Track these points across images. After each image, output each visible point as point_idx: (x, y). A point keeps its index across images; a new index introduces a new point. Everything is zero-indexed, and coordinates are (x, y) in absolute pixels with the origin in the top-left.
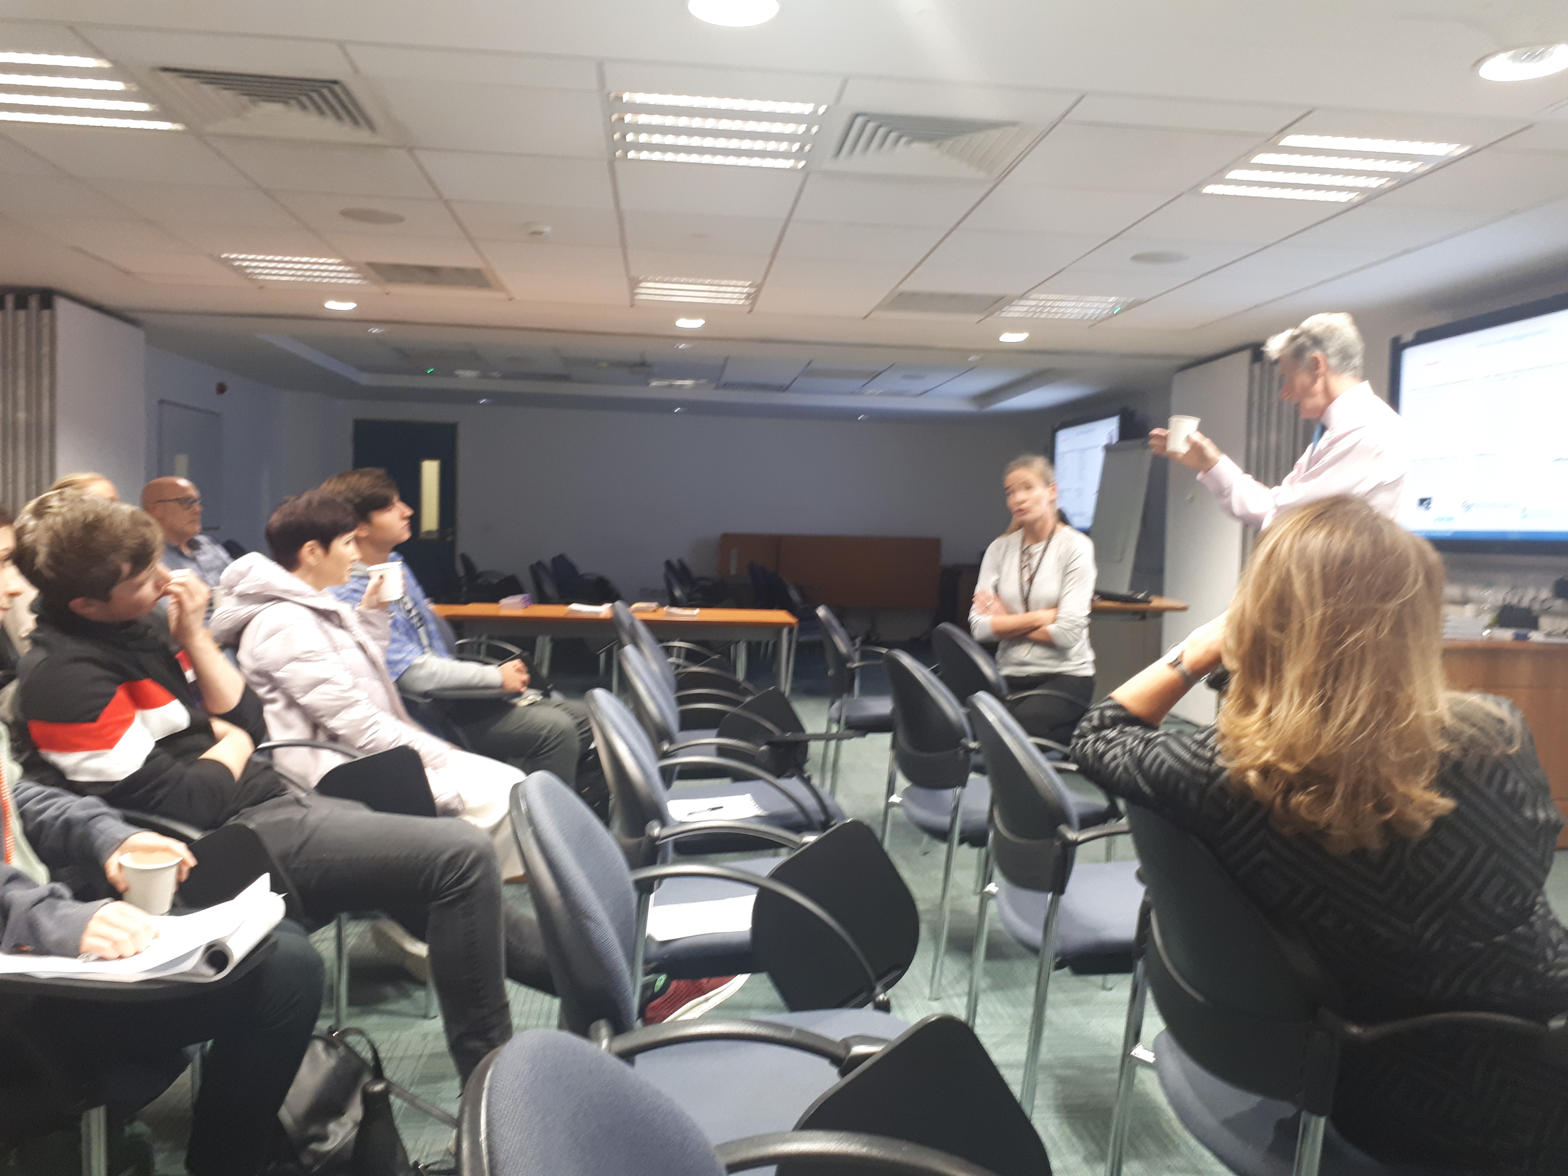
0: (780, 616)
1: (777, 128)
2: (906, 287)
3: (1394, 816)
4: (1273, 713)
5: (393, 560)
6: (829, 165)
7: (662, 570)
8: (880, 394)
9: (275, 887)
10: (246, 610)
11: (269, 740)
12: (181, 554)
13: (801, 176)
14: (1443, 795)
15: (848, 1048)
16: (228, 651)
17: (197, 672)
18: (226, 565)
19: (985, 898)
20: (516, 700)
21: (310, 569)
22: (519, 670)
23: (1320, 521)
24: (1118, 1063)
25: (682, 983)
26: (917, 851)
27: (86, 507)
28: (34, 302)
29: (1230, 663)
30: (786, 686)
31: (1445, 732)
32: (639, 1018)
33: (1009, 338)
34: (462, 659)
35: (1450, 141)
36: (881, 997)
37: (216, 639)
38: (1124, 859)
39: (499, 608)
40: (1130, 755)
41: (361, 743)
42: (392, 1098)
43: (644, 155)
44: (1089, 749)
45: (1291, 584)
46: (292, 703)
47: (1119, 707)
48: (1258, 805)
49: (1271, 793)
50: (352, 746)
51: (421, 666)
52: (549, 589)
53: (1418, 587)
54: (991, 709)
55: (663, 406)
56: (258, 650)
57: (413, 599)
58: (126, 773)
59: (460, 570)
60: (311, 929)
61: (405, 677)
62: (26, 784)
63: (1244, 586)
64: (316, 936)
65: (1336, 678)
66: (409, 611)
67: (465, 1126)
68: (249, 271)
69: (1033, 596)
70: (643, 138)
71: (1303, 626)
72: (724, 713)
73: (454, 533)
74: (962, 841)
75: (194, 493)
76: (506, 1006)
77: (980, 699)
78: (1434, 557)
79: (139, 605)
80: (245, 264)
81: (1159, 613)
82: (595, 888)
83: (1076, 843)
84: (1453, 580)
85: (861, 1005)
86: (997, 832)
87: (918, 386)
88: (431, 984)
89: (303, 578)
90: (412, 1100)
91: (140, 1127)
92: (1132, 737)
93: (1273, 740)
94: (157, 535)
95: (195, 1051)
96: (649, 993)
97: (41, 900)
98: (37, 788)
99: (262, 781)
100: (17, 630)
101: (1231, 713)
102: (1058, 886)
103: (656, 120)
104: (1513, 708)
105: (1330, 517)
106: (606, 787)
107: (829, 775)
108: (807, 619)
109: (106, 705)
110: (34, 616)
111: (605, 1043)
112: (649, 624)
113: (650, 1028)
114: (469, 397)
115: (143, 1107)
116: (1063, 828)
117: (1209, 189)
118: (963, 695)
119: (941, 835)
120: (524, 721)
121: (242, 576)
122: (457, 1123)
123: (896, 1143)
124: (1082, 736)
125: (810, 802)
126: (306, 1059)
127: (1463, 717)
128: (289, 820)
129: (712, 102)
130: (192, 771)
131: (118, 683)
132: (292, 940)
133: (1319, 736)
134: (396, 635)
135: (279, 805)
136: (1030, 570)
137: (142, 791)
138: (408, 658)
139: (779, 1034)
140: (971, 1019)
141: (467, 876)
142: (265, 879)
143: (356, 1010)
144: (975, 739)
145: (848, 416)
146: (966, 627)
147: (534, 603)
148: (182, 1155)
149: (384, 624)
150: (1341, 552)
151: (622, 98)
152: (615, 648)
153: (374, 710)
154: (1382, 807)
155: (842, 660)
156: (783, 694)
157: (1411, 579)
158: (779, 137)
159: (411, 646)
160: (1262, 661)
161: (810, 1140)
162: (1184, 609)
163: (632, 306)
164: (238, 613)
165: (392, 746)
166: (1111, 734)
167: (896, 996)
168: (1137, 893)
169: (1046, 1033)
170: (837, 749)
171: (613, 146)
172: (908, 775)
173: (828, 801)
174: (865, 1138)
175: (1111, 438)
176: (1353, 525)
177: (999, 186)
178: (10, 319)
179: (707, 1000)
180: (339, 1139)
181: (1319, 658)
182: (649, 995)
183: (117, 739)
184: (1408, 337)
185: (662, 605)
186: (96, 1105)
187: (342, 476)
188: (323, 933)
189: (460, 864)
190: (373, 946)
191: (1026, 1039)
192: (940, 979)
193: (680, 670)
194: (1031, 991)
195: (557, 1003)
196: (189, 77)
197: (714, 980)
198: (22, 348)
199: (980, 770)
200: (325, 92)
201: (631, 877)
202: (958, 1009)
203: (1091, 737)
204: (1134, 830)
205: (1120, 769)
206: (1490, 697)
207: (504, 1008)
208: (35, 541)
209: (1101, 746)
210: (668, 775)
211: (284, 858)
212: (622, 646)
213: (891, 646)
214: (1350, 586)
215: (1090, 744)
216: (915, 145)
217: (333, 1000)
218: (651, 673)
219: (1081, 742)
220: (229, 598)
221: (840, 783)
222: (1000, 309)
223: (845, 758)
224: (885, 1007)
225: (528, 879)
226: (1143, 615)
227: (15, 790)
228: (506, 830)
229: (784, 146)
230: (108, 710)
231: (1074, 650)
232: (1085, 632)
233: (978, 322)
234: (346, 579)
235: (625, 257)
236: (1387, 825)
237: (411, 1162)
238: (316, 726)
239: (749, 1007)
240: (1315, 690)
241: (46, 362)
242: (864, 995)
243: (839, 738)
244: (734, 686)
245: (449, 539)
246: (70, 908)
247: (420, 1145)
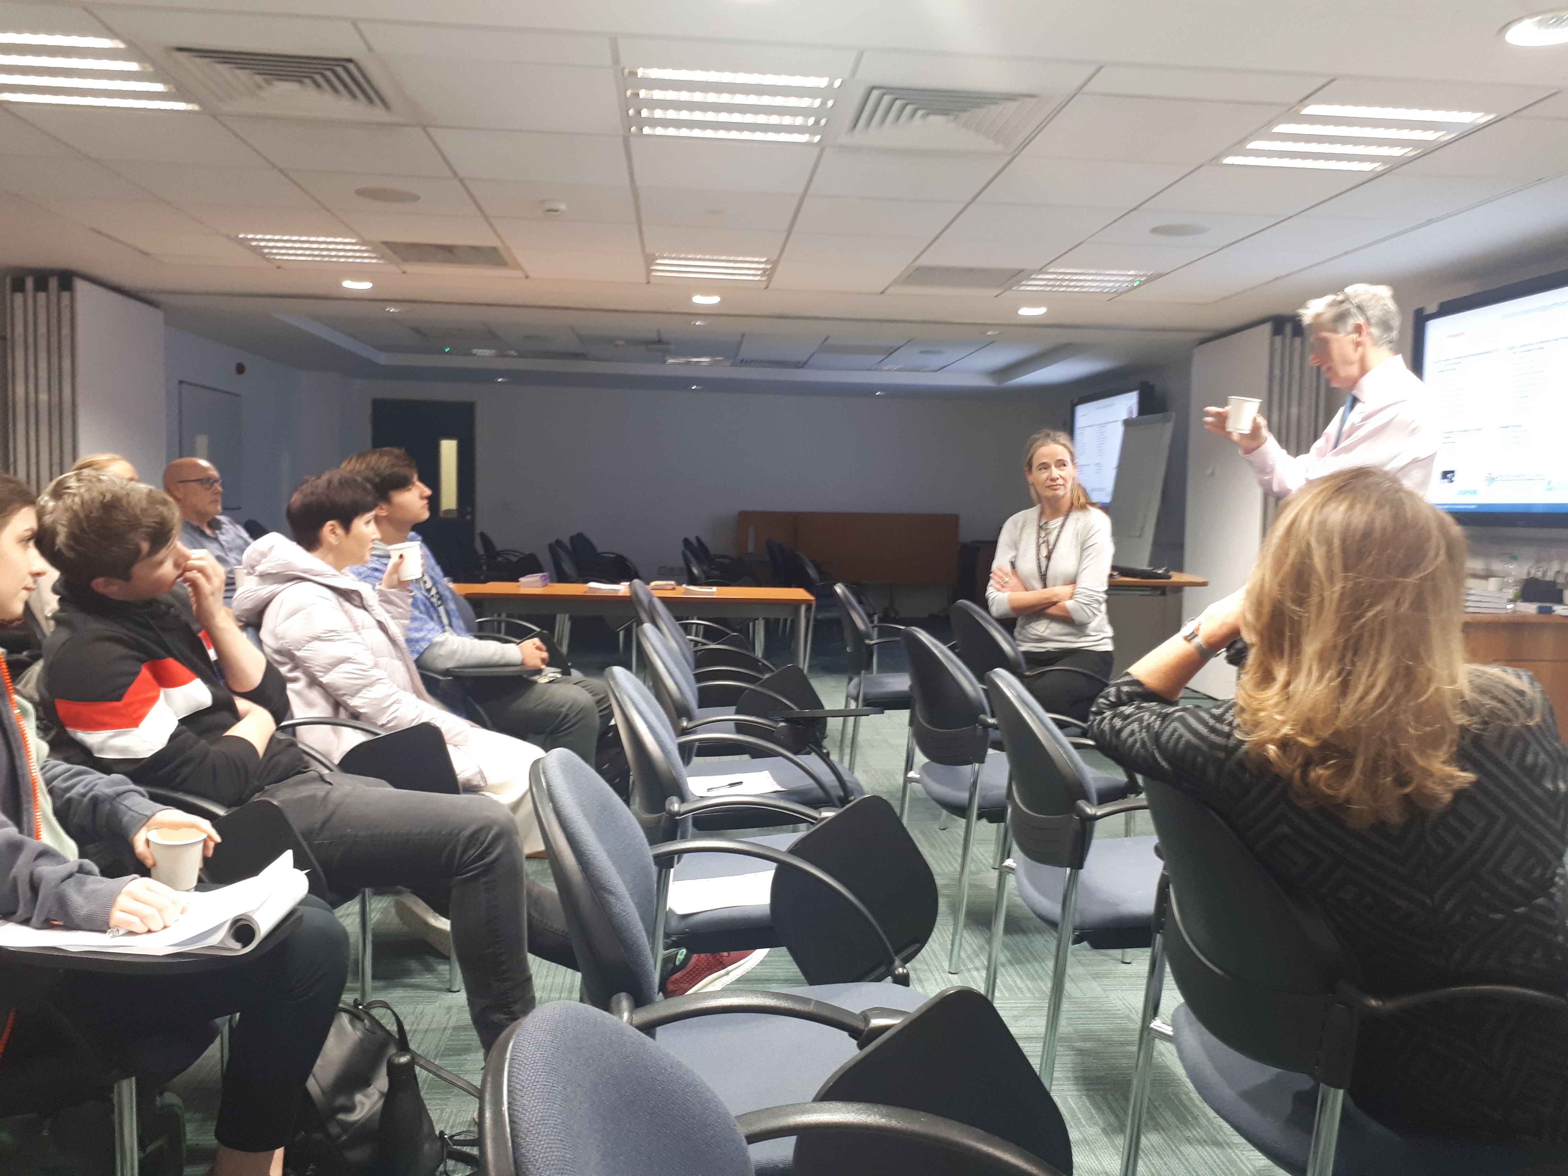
0: (799, 594)
1: (792, 102)
2: (923, 261)
3: (1414, 790)
4: (1291, 687)
5: (412, 540)
6: (845, 139)
7: (681, 547)
8: (896, 370)
9: (299, 864)
10: (267, 590)
11: (292, 718)
12: (203, 534)
13: (817, 149)
14: (1463, 769)
15: (867, 1020)
16: (250, 629)
17: (218, 652)
18: (247, 544)
19: (1003, 872)
20: (536, 678)
21: (331, 548)
22: (538, 648)
23: (1340, 494)
24: (1137, 1037)
25: (703, 955)
26: (936, 827)
27: (103, 487)
28: (53, 283)
29: (1249, 637)
30: (804, 664)
31: (1466, 707)
32: (660, 990)
33: (1026, 312)
34: (480, 638)
35: (1474, 110)
36: (900, 970)
37: (238, 619)
38: (1143, 833)
39: (519, 586)
40: (1147, 732)
41: (382, 720)
42: (417, 1069)
43: (659, 131)
44: (1106, 726)
45: (1311, 558)
46: (314, 682)
47: (1137, 683)
48: (1277, 778)
49: (1290, 767)
50: (374, 724)
51: (442, 644)
52: (568, 567)
53: (1438, 562)
54: (1010, 685)
55: (680, 384)
56: (279, 630)
57: (432, 578)
58: (152, 750)
59: (481, 551)
60: (335, 904)
61: (427, 654)
62: (53, 762)
63: (1263, 558)
64: (340, 912)
65: (1355, 653)
66: (429, 590)
67: (488, 1097)
68: (266, 251)
69: (1050, 573)
70: (658, 114)
71: (1322, 600)
72: (743, 689)
73: (473, 513)
74: (980, 817)
75: (214, 473)
76: (529, 979)
77: (998, 675)
78: (1456, 530)
79: (160, 583)
80: (262, 244)
81: (1179, 588)
82: (615, 863)
83: (1096, 818)
84: (1475, 553)
85: (879, 979)
86: (1016, 807)
87: (936, 361)
88: (454, 958)
89: (323, 559)
90: (436, 1072)
91: (170, 1098)
92: (1150, 712)
93: (1291, 714)
94: (175, 514)
95: (223, 1023)
96: (671, 966)
97: (70, 876)
98: (66, 766)
99: (285, 759)
100: (42, 610)
101: (1249, 686)
102: (1077, 862)
103: (670, 95)
104: (1532, 680)
105: (1351, 490)
106: (627, 763)
107: (847, 751)
108: (825, 596)
109: (129, 685)
110: (58, 597)
111: (626, 1015)
112: (665, 601)
113: (671, 1001)
114: (485, 376)
115: (172, 1078)
116: (1081, 803)
117: (1229, 160)
118: (981, 672)
119: (960, 810)
120: (546, 697)
121: (263, 555)
122: (480, 1094)
123: (914, 1114)
124: (1100, 713)
125: (828, 778)
126: (332, 1031)
127: (1483, 691)
128: (313, 797)
129: (727, 77)
130: (214, 748)
131: (142, 662)
132: (317, 914)
133: (1338, 709)
134: (417, 613)
135: (304, 782)
136: (1048, 546)
137: (167, 769)
138: (429, 636)
139: (798, 1007)
140: (990, 994)
141: (489, 851)
142: (288, 856)
143: (380, 984)
144: (993, 716)
145: (866, 392)
146: (984, 604)
147: (552, 581)
148: (212, 1126)
149: (404, 601)
150: (1361, 525)
151: (636, 74)
152: (634, 625)
153: (395, 688)
154: (1402, 781)
155: (859, 637)
156: (802, 671)
157: (1432, 553)
158: (794, 112)
159: (432, 625)
160: (1281, 634)
161: (829, 1111)
162: (1204, 584)
163: (648, 283)
164: (260, 591)
165: (414, 724)
166: (1128, 710)
167: (915, 970)
168: (1156, 867)
169: (1065, 1006)
170: (856, 725)
171: (628, 122)
172: (926, 752)
173: (846, 777)
174: (883, 1109)
175: (1131, 412)
176: (1374, 498)
177: (1017, 158)
178: (30, 301)
179: (727, 974)
180: (366, 1109)
181: (1339, 630)
182: (670, 968)
183: (141, 718)
184: (1432, 309)
185: (680, 584)
186: (128, 1076)
187: (361, 455)
188: (348, 907)
189: (482, 839)
190: (396, 921)
191: (1045, 1012)
192: (959, 952)
193: (700, 647)
194: (1051, 964)
195: (579, 975)
196: (201, 57)
197: (734, 954)
198: (42, 330)
199: (998, 746)
200: (340, 70)
201: (650, 852)
202: (977, 983)
203: (1108, 714)
204: (1151, 806)
205: (1138, 745)
206: (1509, 669)
207: (527, 980)
208: (54, 522)
209: (1118, 723)
210: (687, 752)
211: (308, 834)
212: (640, 623)
213: (909, 623)
214: (1370, 560)
215: (1107, 721)
216: (932, 118)
217: (358, 973)
218: (669, 650)
219: (1099, 718)
220: (252, 577)
221: (858, 759)
222: (1018, 283)
223: (863, 735)
224: (904, 980)
225: (550, 855)
226: (1162, 590)
227: (42, 769)
228: (528, 806)
229: (799, 121)
230: (132, 688)
231: (1092, 625)
232: (1103, 607)
233: (996, 296)
234: (368, 557)
235: (641, 232)
236: (1406, 797)
237: (437, 1133)
238: (337, 704)
239: (768, 981)
240: (1333, 666)
241: (66, 344)
242: (882, 969)
243: (857, 714)
244: (752, 663)
245: (469, 517)
246: (99, 883)
247: (445, 1116)
